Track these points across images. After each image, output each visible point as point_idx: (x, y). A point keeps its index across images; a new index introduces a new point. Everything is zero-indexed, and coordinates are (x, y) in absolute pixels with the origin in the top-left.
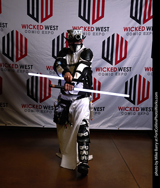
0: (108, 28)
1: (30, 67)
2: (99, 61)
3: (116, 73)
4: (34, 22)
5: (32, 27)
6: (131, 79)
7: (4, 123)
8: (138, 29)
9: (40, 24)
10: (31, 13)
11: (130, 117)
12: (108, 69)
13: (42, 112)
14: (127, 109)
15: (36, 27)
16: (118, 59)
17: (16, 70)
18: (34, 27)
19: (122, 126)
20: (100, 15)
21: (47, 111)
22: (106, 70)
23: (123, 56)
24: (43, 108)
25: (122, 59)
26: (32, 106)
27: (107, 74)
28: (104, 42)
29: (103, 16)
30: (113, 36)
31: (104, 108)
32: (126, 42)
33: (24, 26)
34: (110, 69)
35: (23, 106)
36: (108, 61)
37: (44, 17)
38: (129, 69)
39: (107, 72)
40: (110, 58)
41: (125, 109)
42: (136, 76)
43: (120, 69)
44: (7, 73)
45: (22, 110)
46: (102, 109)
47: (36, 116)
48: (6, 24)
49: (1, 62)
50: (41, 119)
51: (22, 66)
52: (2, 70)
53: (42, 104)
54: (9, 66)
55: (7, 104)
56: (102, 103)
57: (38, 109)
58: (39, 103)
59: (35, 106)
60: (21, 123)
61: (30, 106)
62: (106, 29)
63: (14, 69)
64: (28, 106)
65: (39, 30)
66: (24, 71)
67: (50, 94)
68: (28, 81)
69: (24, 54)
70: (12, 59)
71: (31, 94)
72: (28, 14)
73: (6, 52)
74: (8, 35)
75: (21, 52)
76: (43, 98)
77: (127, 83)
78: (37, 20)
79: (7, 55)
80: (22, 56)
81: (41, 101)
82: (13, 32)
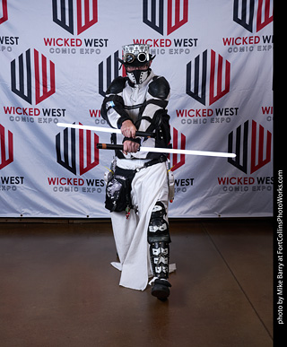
0: (196, 40)
1: (61, 112)
2: (182, 99)
3: (212, 120)
4: (66, 34)
5: (63, 42)
6: (239, 129)
7: (18, 213)
8: (247, 40)
11: (239, 194)
12: (197, 113)
13: (84, 190)
14: (233, 181)
15: (69, 42)
16: (215, 95)
17: (36, 118)
18: (66, 42)
19: (223, 213)
20: (181, 18)
21: (94, 189)
22: (195, 113)
23: (223, 88)
24: (86, 183)
25: (221, 94)
26: (66, 181)
27: (195, 122)
28: (189, 66)
29: (185, 20)
30: (205, 54)
31: (192, 180)
32: (228, 64)
33: (47, 42)
34: (201, 113)
35: (51, 181)
36: (197, 98)
38: (234, 111)
39: (195, 118)
40: (200, 93)
41: (229, 181)
42: (246, 124)
43: (219, 112)
44: (22, 125)
45: (49, 189)
46: (189, 181)
47: (73, 199)
48: (17, 38)
49: (9, 105)
50: (82, 205)
51: (46, 112)
52: (11, 119)
53: (84, 177)
54: (24, 111)
55: (22, 178)
56: (188, 172)
57: (78, 186)
58: (78, 176)
59: (72, 181)
60: (48, 211)
61: (63, 181)
62: (192, 42)
63: (33, 116)
64: (59, 181)
65: (75, 47)
66: (50, 120)
67: (97, 159)
68: (58, 137)
69: (49, 90)
70: (28, 99)
71: (63, 160)
72: (55, 19)
73: (18, 88)
74: (21, 57)
75: (45, 86)
76: (85, 166)
77: (231, 135)
78: (70, 30)
79: (21, 94)
80: (47, 95)
81: (83, 171)
82: (28, 52)
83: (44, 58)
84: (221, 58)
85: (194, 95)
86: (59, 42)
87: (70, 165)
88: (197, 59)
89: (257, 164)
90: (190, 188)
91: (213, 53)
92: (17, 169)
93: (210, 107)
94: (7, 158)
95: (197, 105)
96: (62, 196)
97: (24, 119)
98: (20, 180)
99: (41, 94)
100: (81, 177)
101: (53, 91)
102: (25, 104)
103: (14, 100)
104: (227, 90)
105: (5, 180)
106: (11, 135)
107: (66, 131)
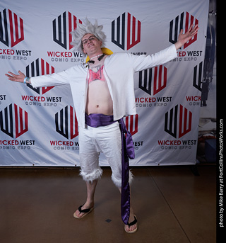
0: (145, 53)
1: (59, 99)
2: (136, 91)
3: (155, 104)
4: (62, 49)
5: (60, 54)
6: (172, 110)
7: (31, 163)
8: (178, 54)
9: (68, 50)
11: (171, 151)
13: (73, 148)
14: (168, 143)
15: (64, 54)
16: (157, 88)
17: (42, 103)
18: (62, 54)
19: (161, 163)
20: (136, 39)
22: (144, 100)
24: (74, 144)
25: (161, 88)
26: (62, 143)
29: (139, 40)
31: (142, 142)
32: (165, 69)
33: (50, 54)
34: (148, 100)
35: (52, 143)
36: (146, 91)
38: (169, 99)
39: (144, 103)
41: (165, 143)
42: (176, 107)
43: (159, 99)
44: (33, 107)
45: (51, 148)
46: (140, 143)
47: (66, 154)
48: (30, 52)
49: (25, 95)
50: (72, 158)
51: (49, 99)
52: (27, 104)
53: (73, 140)
54: (35, 98)
55: (34, 141)
56: (140, 137)
57: (69, 146)
59: (66, 143)
60: (50, 162)
61: (60, 143)
64: (57, 143)
65: (68, 58)
66: (52, 104)
68: (57, 115)
70: (38, 91)
71: (60, 129)
74: (33, 64)
76: (74, 133)
77: (167, 114)
78: (65, 46)
80: (49, 88)
81: (72, 137)
82: (37, 61)
83: (48, 65)
85: (144, 89)
86: (58, 54)
87: (65, 133)
89: (182, 132)
90: (140, 147)
92: (31, 135)
93: (154, 96)
95: (146, 95)
96: (59, 153)
97: (35, 104)
100: (71, 140)
102: (35, 94)
103: (28, 92)
105: (23, 143)
106: (26, 113)
107: (62, 111)
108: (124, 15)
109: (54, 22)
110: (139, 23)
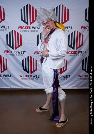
0: (71, 27)
1: (24, 52)
3: (77, 55)
4: (26, 25)
6: (86, 58)
7: (9, 87)
9: (29, 25)
10: (23, 19)
12: (72, 52)
13: (32, 79)
14: (84, 76)
15: (27, 28)
16: (78, 46)
17: (15, 54)
18: (26, 28)
20: (66, 19)
21: (35, 79)
22: (71, 53)
23: (81, 44)
24: (33, 77)
25: (80, 46)
26: (26, 76)
27: (71, 56)
28: (69, 36)
29: (68, 20)
30: (75, 32)
31: (69, 76)
32: (83, 36)
33: (19, 28)
35: (21, 76)
36: (72, 47)
37: (32, 21)
39: (71, 54)
40: (73, 46)
41: (82, 76)
43: (79, 52)
44: (10, 56)
45: (20, 79)
46: (68, 76)
47: (28, 82)
48: (8, 26)
49: (6, 50)
50: (31, 84)
51: (19, 52)
52: (7, 55)
53: (32, 74)
54: (11, 52)
55: (10, 75)
56: (68, 73)
57: (30, 78)
58: (30, 74)
59: (28, 76)
60: (20, 86)
61: (25, 76)
62: (70, 28)
63: (14, 54)
64: (23, 76)
65: (29, 29)
66: (20, 55)
67: (36, 68)
68: (23, 61)
69: (20, 44)
70: (13, 48)
72: (22, 20)
73: (9, 44)
74: (10, 33)
75: (18, 43)
76: (32, 71)
77: (83, 60)
78: (27, 23)
79: (10, 46)
80: (19, 46)
81: (32, 73)
82: (12, 31)
83: (18, 33)
84: (80, 33)
85: (71, 46)
86: (23, 28)
87: (27, 70)
88: (72, 34)
90: (69, 79)
91: (77, 32)
92: (9, 72)
93: (76, 51)
94: (5, 68)
95: (72, 50)
96: (24, 81)
97: (11, 55)
98: (10, 76)
99: (17, 46)
100: (31, 74)
101: (21, 45)
102: (11, 49)
103: (8, 48)
104: (82, 45)
105: (5, 76)
106: (6, 60)
107: (26, 59)
108: (60, 6)
109: (21, 10)
110: (68, 10)
